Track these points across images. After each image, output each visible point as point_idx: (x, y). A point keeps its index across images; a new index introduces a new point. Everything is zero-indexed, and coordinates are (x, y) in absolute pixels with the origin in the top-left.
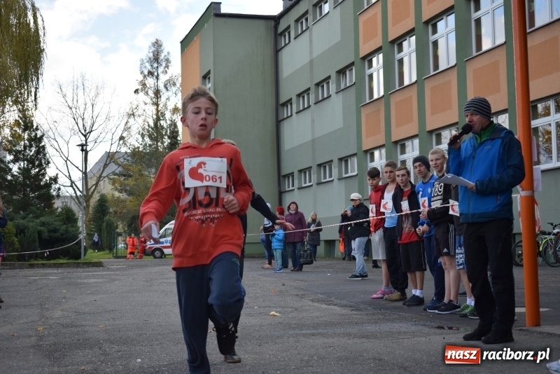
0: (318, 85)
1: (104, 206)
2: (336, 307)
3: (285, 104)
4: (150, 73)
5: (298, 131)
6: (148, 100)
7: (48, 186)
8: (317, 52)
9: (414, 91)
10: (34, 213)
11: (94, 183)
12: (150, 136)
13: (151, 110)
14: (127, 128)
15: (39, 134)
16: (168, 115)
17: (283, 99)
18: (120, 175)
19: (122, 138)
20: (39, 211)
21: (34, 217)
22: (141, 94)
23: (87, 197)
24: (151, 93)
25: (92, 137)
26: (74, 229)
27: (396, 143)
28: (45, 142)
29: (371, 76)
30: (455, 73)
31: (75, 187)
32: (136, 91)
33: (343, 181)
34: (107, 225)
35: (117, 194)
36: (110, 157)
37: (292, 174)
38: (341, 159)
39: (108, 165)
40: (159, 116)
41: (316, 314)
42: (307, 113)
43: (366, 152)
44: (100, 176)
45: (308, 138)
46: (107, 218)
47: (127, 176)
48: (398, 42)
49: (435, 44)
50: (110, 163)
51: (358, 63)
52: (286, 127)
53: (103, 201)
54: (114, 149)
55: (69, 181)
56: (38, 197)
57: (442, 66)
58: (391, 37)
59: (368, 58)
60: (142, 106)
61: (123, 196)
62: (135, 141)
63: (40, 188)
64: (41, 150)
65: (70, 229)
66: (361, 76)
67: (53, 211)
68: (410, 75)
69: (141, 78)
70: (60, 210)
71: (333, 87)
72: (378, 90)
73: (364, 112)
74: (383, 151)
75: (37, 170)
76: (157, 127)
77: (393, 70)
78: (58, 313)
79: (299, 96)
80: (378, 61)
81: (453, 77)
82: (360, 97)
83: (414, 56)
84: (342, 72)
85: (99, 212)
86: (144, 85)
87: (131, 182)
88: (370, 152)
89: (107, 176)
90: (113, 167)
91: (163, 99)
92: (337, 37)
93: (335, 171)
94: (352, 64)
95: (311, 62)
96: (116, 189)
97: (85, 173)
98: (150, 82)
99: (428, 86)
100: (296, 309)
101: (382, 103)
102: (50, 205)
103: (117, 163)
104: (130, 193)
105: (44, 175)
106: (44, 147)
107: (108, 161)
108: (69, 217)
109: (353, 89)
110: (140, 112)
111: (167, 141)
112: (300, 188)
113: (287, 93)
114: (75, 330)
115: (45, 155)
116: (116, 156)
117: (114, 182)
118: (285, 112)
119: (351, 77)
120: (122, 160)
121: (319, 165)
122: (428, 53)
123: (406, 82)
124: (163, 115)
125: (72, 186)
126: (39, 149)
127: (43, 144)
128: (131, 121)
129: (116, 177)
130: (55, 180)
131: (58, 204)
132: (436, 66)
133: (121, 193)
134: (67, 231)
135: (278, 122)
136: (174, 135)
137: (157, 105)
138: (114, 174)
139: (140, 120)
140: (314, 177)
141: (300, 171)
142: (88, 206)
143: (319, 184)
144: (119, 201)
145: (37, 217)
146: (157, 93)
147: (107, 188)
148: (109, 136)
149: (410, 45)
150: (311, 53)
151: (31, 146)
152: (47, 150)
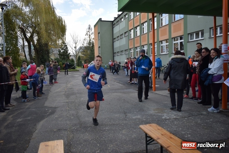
0: (121, 35)
2: (120, 84)
3: (114, 39)
4: (88, 31)
5: (117, 44)
6: (88, 37)
7: (68, 55)
8: (120, 29)
9: (139, 37)
10: (66, 60)
12: (88, 44)
13: (88, 39)
14: (84, 42)
15: (66, 44)
16: (92, 40)
17: (114, 38)
18: (83, 51)
19: (83, 44)
22: (87, 36)
23: (76, 56)
24: (88, 35)
25: (77, 44)
27: (136, 47)
28: (67, 46)
29: (131, 34)
30: (147, 34)
31: (74, 54)
32: (86, 35)
33: (125, 55)
34: (80, 62)
35: (82, 55)
36: (81, 48)
37: (116, 53)
38: (125, 50)
40: (90, 40)
41: (117, 86)
42: (119, 41)
43: (130, 49)
44: (79, 52)
45: (119, 46)
46: (80, 60)
48: (136, 27)
49: (143, 28)
51: (128, 31)
52: (115, 43)
53: (79, 57)
54: (81, 46)
56: (67, 57)
57: (145, 33)
58: (135, 26)
59: (130, 30)
60: (87, 38)
61: (83, 56)
62: (85, 45)
63: (67, 55)
64: (67, 48)
65: (73, 63)
66: (129, 34)
67: (69, 60)
68: (138, 34)
69: (86, 32)
71: (124, 36)
72: (132, 37)
73: (130, 41)
74: (133, 49)
76: (90, 42)
77: (135, 33)
78: (69, 85)
79: (117, 37)
80: (132, 31)
81: (147, 35)
82: (129, 38)
83: (139, 30)
84: (125, 33)
86: (87, 34)
87: (85, 53)
88: (131, 49)
90: (81, 50)
91: (91, 37)
92: (124, 26)
93: (124, 52)
94: (127, 31)
95: (119, 31)
97: (76, 51)
98: (88, 33)
99: (142, 37)
100: (113, 85)
101: (133, 39)
102: (69, 58)
104: (85, 55)
105: (67, 53)
108: (73, 61)
109: (127, 36)
110: (86, 39)
111: (92, 45)
112: (117, 55)
113: (115, 36)
114: (72, 90)
116: (82, 48)
117: (81, 53)
118: (114, 40)
119: (127, 34)
121: (121, 51)
122: (142, 30)
123: (138, 36)
124: (91, 40)
128: (85, 41)
130: (70, 53)
131: (71, 58)
132: (143, 33)
134: (72, 64)
135: (113, 42)
136: (93, 44)
137: (90, 38)
138: (82, 51)
139: (86, 41)
140: (120, 53)
141: (117, 52)
142: (76, 58)
143: (121, 55)
144: (82, 57)
146: (90, 35)
147: (80, 54)
148: (80, 44)
149: (138, 28)
150: (119, 29)
151: (65, 47)
152: (68, 48)
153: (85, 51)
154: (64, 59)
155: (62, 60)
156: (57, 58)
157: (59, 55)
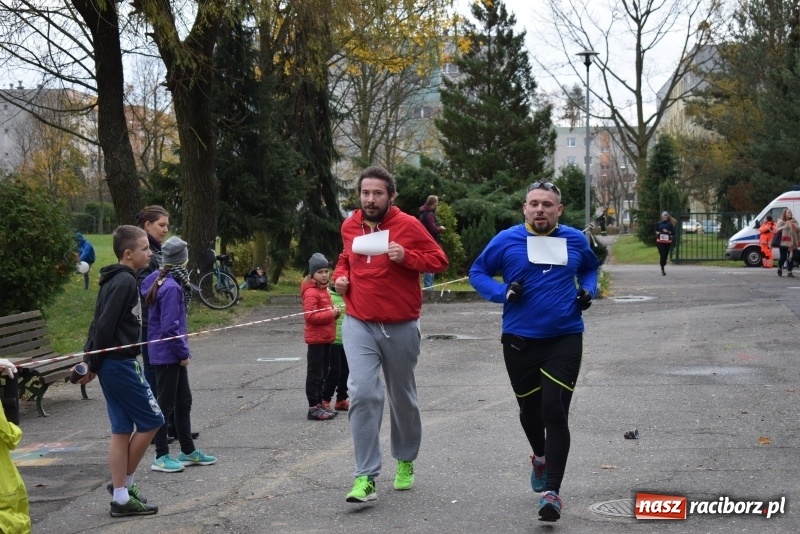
1: (667, 158)
7: (533, 129)
10: (505, 182)
11: (655, 111)
15: (516, 30)
18: (707, 94)
19: (705, 26)
20: (514, 180)
21: (505, 190)
26: (577, 214)
31: (619, 120)
34: (665, 197)
39: (681, 76)
44: (667, 99)
46: (671, 182)
47: (721, 96)
50: (685, 72)
53: (665, 150)
55: (609, 109)
62: (727, 30)
64: (520, 62)
70: (558, 174)
75: (513, 100)
85: (656, 171)
87: (721, 109)
89: (680, 97)
96: (699, 122)
97: (637, 93)
103: (699, 73)
105: (525, 109)
106: (524, 55)
107: (682, 68)
115: (528, 70)
116: (697, 59)
117: (693, 108)
120: (710, 64)
125: (613, 118)
126: (515, 60)
127: (523, 49)
129: (700, 98)
133: (710, 129)
138: (697, 93)
144: (692, 145)
145: (509, 191)
151: (501, 55)
152: (531, 61)
153: (729, 86)
154: (489, 169)
155: (474, 179)
156: (425, 162)
157: (444, 128)
